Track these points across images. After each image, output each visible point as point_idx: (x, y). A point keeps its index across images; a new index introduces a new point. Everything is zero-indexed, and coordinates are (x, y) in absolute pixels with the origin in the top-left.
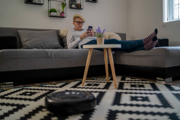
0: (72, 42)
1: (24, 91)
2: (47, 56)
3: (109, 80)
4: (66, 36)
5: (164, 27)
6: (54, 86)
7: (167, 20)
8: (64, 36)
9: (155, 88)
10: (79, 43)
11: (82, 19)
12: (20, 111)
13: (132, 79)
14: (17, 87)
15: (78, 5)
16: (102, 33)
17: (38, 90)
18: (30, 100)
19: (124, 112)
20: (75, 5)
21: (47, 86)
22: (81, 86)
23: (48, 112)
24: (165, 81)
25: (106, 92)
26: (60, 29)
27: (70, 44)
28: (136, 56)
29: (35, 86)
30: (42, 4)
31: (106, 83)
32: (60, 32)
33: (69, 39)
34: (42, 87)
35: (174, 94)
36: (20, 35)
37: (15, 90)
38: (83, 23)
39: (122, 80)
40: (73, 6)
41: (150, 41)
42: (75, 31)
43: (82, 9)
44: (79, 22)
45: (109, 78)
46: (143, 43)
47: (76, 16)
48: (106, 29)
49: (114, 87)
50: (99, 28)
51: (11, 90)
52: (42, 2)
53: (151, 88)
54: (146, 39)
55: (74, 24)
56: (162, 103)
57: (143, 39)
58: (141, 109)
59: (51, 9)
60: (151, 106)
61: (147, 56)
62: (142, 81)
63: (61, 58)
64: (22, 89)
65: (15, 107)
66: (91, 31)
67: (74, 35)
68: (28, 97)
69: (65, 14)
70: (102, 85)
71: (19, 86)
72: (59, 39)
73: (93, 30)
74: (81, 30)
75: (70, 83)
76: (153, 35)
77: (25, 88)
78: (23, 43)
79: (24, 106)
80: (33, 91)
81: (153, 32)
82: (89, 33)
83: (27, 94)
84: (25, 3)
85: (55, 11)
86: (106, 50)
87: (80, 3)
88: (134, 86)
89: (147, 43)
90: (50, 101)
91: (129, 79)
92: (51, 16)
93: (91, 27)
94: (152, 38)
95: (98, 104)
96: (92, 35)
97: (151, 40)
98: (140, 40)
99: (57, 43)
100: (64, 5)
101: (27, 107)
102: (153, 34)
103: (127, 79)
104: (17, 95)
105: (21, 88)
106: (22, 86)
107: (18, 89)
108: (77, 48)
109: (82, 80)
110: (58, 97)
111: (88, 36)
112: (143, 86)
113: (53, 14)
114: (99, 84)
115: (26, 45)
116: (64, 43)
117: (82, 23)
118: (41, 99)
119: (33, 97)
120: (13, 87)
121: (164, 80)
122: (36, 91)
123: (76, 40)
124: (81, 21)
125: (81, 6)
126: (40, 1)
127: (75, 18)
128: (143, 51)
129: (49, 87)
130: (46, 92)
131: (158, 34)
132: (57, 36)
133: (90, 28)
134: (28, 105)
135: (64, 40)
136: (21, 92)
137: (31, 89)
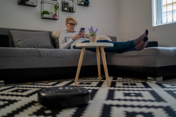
0: (64, 43)
1: (15, 89)
2: (40, 55)
3: (102, 80)
4: (58, 38)
5: (153, 30)
6: (46, 84)
7: (156, 24)
8: (56, 38)
9: (147, 86)
10: (71, 44)
11: (74, 21)
12: (11, 105)
13: (123, 78)
14: (8, 85)
15: (70, 8)
16: (95, 32)
17: (30, 87)
18: (22, 96)
19: (118, 106)
20: (67, 7)
21: (39, 84)
22: (73, 84)
23: (41, 106)
24: (156, 81)
25: (99, 89)
26: (52, 31)
27: (62, 45)
28: (127, 56)
29: (27, 84)
30: (35, 6)
31: (98, 82)
32: (52, 33)
33: (61, 40)
34: (34, 85)
35: (166, 91)
36: (12, 35)
37: (6, 87)
38: (76, 25)
39: (113, 80)
40: (66, 9)
41: (140, 42)
42: (67, 32)
43: (75, 12)
44: (71, 24)
45: (101, 78)
46: (134, 44)
47: (69, 18)
48: (98, 29)
49: (107, 85)
50: (92, 27)
51: (2, 87)
52: (35, 4)
53: (143, 86)
54: (136, 40)
55: (67, 26)
56: (155, 98)
57: (135, 40)
58: (136, 103)
59: (44, 11)
60: (144, 101)
61: (138, 56)
62: (134, 80)
63: (54, 57)
64: (14, 87)
65: (7, 102)
66: (83, 33)
67: (67, 36)
68: (19, 94)
69: (58, 16)
70: (95, 84)
71: (10, 85)
72: (51, 40)
73: (85, 32)
74: (73, 32)
75: (62, 82)
76: (144, 36)
77: (17, 86)
78: (15, 44)
79: (16, 101)
80: (24, 89)
81: (144, 33)
82: (81, 35)
83: (19, 91)
84: (18, 4)
85: (48, 13)
86: (98, 49)
87: (72, 6)
88: (127, 84)
89: (138, 44)
90: (43, 94)
91: (121, 79)
92: (43, 18)
93: (84, 29)
94: (143, 39)
95: (92, 99)
96: (84, 37)
97: (142, 41)
98: (131, 41)
99: (49, 43)
100: (56, 7)
101: (19, 102)
102: (144, 34)
103: (118, 79)
104: (8, 92)
105: (12, 86)
106: (13, 85)
107: (9, 87)
108: (69, 48)
109: (75, 80)
110: (52, 91)
111: (80, 38)
112: (135, 85)
113: (45, 16)
114: (91, 83)
115: (18, 45)
116: (57, 44)
117: (74, 25)
118: (34, 95)
119: (25, 93)
120: (4, 86)
121: (154, 80)
122: (28, 89)
123: (68, 41)
124: (74, 23)
125: (73, 9)
126: (33, 3)
127: (68, 20)
128: (134, 51)
129: (41, 85)
130: (38, 89)
131: (148, 34)
132: (49, 37)
133: (82, 30)
134: (20, 100)
135: (56, 41)
136: (13, 89)
137: (22, 87)
